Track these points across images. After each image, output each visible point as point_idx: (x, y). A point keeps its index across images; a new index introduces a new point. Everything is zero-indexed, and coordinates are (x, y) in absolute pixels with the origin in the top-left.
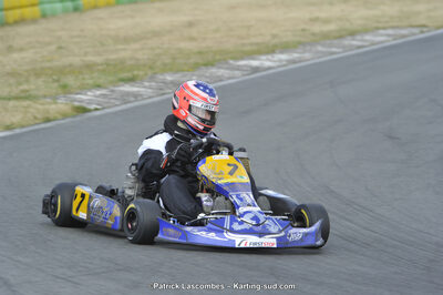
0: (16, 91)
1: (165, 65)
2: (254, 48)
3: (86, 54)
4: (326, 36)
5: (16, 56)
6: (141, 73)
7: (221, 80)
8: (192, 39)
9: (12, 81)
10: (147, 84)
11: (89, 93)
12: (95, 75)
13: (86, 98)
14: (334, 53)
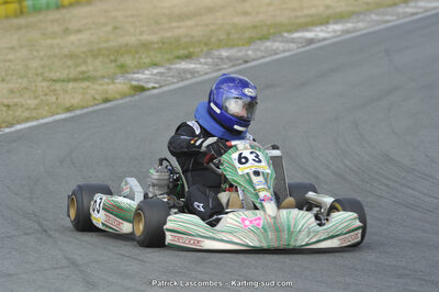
0: (74, 73)
1: (220, 41)
2: (309, 19)
3: (142, 33)
4: (379, 5)
5: (73, 38)
6: (197, 50)
7: (276, 54)
8: (246, 14)
9: (70, 63)
10: (203, 60)
11: (147, 72)
12: (152, 53)
13: (143, 77)
14: (388, 21)
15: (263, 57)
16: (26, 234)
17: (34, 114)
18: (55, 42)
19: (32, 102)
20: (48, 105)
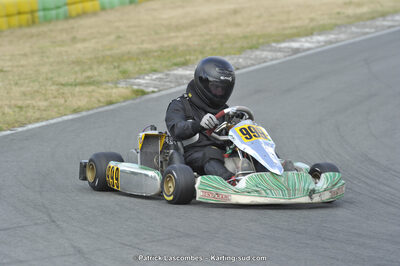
0: (80, 78)
1: (214, 49)
2: (295, 31)
3: (142, 42)
4: (359, 18)
5: (79, 46)
6: (192, 58)
7: (265, 62)
8: (237, 25)
9: (77, 69)
11: (147, 77)
12: (152, 60)
13: (144, 81)
14: (367, 33)
15: (253, 65)
16: (36, 224)
17: (45, 114)
18: (63, 49)
19: (43, 104)
20: (56, 107)
